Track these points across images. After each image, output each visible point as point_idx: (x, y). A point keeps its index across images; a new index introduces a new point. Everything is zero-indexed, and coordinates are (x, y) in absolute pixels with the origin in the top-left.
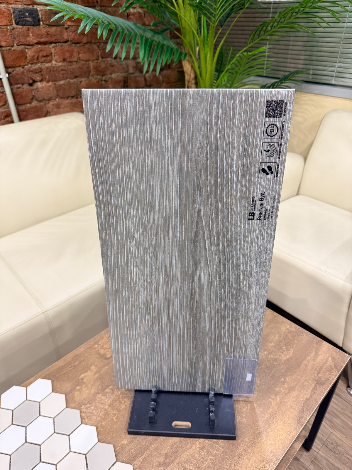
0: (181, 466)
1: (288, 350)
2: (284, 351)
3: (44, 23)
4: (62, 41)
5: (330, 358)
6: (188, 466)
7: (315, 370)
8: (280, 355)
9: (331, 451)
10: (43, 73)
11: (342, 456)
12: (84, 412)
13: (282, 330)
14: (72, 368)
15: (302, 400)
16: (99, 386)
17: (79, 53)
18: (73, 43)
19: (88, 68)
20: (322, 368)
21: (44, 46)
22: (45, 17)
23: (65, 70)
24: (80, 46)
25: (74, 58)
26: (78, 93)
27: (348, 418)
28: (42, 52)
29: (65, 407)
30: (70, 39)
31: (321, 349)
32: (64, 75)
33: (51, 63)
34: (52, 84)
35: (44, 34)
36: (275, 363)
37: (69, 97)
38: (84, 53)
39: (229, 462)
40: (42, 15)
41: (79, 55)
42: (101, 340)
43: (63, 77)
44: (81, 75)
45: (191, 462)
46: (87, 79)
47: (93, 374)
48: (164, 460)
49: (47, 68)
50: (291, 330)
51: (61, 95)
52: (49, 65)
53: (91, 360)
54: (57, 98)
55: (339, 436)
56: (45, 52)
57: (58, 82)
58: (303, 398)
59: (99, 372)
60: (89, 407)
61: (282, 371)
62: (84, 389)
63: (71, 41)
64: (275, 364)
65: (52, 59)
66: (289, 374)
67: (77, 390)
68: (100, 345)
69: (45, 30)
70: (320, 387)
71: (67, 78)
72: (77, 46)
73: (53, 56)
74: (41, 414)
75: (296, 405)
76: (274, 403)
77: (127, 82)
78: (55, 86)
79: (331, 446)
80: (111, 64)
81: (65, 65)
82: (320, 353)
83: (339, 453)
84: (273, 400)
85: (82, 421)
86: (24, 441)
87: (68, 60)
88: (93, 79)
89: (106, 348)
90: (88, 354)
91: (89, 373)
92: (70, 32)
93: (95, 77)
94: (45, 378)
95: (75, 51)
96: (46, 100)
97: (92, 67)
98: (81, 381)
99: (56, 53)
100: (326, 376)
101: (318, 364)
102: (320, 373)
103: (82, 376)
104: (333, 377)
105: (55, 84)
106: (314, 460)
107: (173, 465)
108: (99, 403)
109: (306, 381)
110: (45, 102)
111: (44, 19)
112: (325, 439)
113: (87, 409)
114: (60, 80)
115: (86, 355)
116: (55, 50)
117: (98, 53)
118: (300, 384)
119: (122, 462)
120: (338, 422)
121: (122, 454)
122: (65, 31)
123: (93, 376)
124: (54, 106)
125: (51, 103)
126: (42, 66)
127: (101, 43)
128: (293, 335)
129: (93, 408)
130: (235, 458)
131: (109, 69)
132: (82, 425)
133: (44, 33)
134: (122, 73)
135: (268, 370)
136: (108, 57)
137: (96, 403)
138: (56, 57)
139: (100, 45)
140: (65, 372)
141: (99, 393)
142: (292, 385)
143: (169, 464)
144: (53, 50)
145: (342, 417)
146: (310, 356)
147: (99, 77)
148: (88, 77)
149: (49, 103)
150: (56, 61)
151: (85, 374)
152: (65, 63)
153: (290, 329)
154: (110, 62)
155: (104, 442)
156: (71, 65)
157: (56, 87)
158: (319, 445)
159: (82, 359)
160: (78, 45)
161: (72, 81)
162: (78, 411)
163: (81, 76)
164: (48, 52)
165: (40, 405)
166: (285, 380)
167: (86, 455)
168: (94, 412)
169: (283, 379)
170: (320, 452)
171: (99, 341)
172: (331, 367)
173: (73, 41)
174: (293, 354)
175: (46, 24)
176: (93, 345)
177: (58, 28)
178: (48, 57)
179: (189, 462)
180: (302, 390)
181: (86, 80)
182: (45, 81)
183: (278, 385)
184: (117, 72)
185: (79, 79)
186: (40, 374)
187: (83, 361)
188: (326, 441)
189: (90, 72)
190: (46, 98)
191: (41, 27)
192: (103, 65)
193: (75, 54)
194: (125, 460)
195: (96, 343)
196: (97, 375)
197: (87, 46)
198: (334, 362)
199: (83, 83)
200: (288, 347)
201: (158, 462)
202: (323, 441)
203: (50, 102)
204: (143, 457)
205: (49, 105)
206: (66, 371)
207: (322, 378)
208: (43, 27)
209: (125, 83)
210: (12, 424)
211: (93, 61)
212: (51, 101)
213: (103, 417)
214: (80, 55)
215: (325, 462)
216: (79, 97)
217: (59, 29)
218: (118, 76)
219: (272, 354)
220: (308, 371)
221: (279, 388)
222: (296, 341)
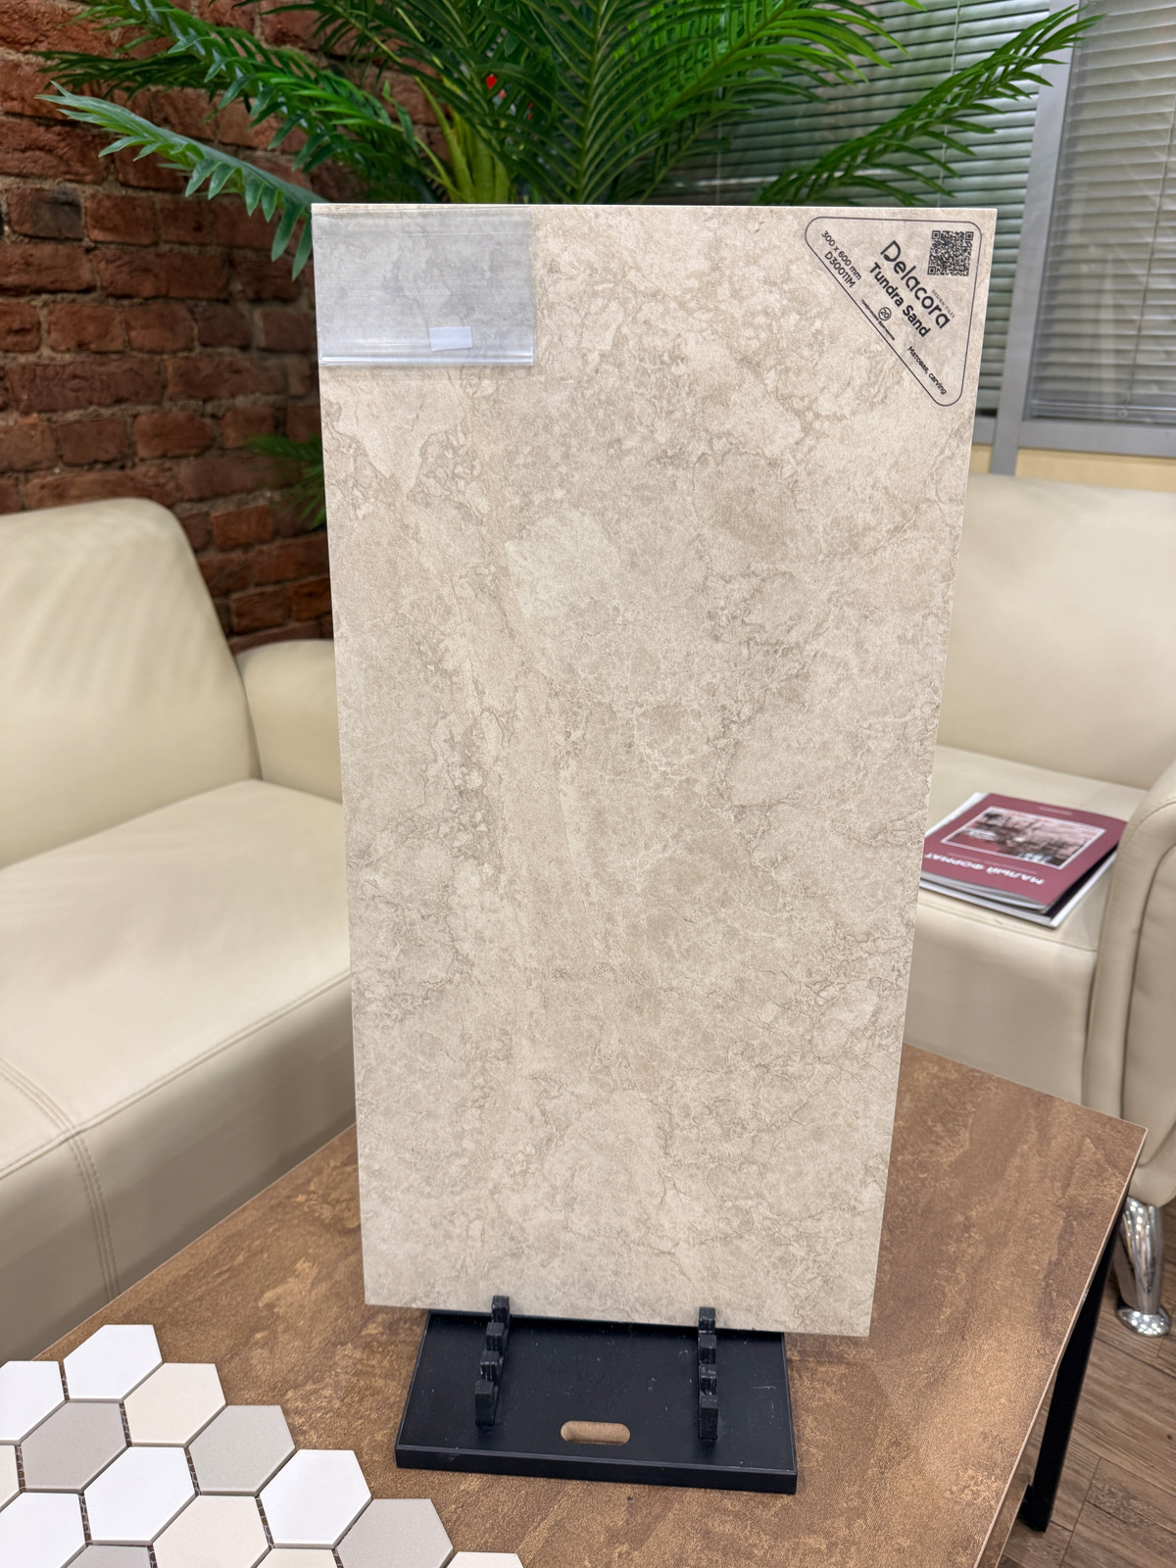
0: (693, 1527)
1: (952, 1133)
2: (942, 1138)
3: (17, 228)
4: (73, 286)
5: (1088, 1140)
6: (716, 1525)
7: (1053, 1179)
8: (931, 1152)
9: (1116, 1520)
10: (8, 385)
11: (1153, 1529)
12: (297, 1412)
13: (918, 1080)
14: (226, 1276)
15: (1036, 1268)
16: (336, 1319)
17: (129, 327)
18: (110, 295)
19: (158, 373)
20: (1070, 1171)
21: (14, 300)
22: (22, 211)
23: (84, 378)
24: (132, 306)
25: (112, 340)
26: (126, 450)
27: (1140, 1404)
28: (8, 319)
29: (224, 1403)
30: (98, 284)
31: (1055, 1119)
32: (80, 394)
33: (38, 354)
34: (42, 420)
35: (16, 263)
36: (921, 1176)
37: (96, 462)
38: (146, 327)
39: (856, 1488)
40: (9, 205)
41: (128, 334)
42: (316, 1180)
43: (77, 398)
44: (137, 394)
45: (725, 1511)
46: (154, 407)
47: (308, 1287)
48: (627, 1520)
49: (24, 367)
50: (947, 1079)
51: (68, 456)
52: (31, 358)
53: (290, 1244)
54: (56, 466)
55: (1127, 1466)
56: (18, 317)
57: (60, 413)
58: (1037, 1262)
59: (329, 1276)
60: (316, 1391)
61: (952, 1194)
62: (282, 1338)
63: (104, 288)
64: (926, 1179)
65: (41, 340)
66: (977, 1200)
67: (256, 1343)
68: (314, 1192)
69: (19, 251)
70: (1081, 1224)
71: (91, 403)
72: (122, 306)
73: (43, 333)
74: (134, 1440)
75: (1024, 1285)
76: (951, 1290)
77: (285, 424)
78: (50, 428)
79: (1109, 1504)
80: (231, 364)
81: (83, 363)
82: (1054, 1130)
83: (1141, 1521)
84: (947, 1281)
85: (296, 1442)
86: (83, 1542)
87: (93, 346)
88: (174, 409)
89: (338, 1201)
90: (276, 1226)
91: (292, 1284)
92: (99, 263)
93: (180, 403)
94: (128, 1319)
95: (118, 318)
96: (18, 471)
97: (170, 369)
98: (265, 1313)
99: (55, 324)
100: (1091, 1192)
101: (1057, 1160)
102: (1069, 1185)
103: (269, 1295)
104: (1113, 1191)
105: (49, 420)
106: (1068, 1560)
107: (662, 1530)
108: (347, 1373)
109: (1034, 1212)
110: (15, 475)
111: (14, 216)
112: (1085, 1484)
113: (306, 1398)
114: (66, 410)
115: (271, 1230)
116: (51, 313)
117: (192, 329)
118: (1018, 1224)
119: (474, 1551)
120: (1112, 1422)
121: (468, 1525)
122: (84, 259)
123: (310, 1291)
124: (45, 492)
125: (36, 481)
126: (7, 361)
127: (201, 299)
128: (957, 1090)
129: (328, 1392)
130: (870, 1472)
131: (226, 381)
132: (301, 1453)
133: (17, 258)
134: (267, 393)
135: (907, 1196)
136: (222, 344)
137: (336, 1375)
138: (54, 335)
139: (196, 305)
140: (200, 1292)
141: (342, 1344)
142: (993, 1232)
143: (648, 1530)
144: (43, 315)
145: (1122, 1404)
146: (1027, 1142)
147: (192, 402)
148: (158, 403)
149: (27, 481)
150: (53, 349)
151: (279, 1290)
152: (82, 357)
153: (942, 1075)
154: (228, 359)
155: (394, 1496)
156: (102, 364)
157: (53, 431)
158: (1071, 1505)
159: (257, 1243)
160: (126, 302)
161: (106, 412)
162: (278, 1409)
163: (136, 398)
164: (28, 319)
165: (124, 1414)
166: (967, 1218)
167: (334, 1550)
168: (337, 1404)
169: (961, 1218)
170: (1078, 1526)
171: (309, 1181)
172: (1098, 1164)
173: (111, 289)
174: (971, 1145)
175: (21, 234)
176: (289, 1197)
177: (60, 247)
178: (27, 333)
179: (717, 1510)
180: (1031, 1241)
181: (153, 412)
182: (17, 408)
183: (949, 1236)
184: (253, 392)
185: (129, 409)
186: (104, 1310)
187: (262, 1251)
188: (1090, 1488)
189: (164, 387)
190: (19, 465)
191: (8, 242)
192: (206, 368)
193: (117, 330)
194: (486, 1542)
195: (297, 1190)
196: (323, 1288)
197: (156, 306)
198: (1104, 1149)
199: (142, 419)
200: (951, 1125)
201: (608, 1529)
202: (1080, 1489)
203: (31, 476)
204: (550, 1521)
205: (29, 486)
206: (204, 1288)
207: (1081, 1198)
208: (13, 242)
209: (277, 427)
210: (23, 1489)
211: (175, 352)
212: (37, 473)
213: (374, 1416)
214: (133, 334)
215: (1102, 1560)
216: (129, 464)
217: (64, 249)
218: (254, 403)
219: (906, 1152)
220: (1031, 1185)
221: (955, 1245)
222: (969, 1107)
